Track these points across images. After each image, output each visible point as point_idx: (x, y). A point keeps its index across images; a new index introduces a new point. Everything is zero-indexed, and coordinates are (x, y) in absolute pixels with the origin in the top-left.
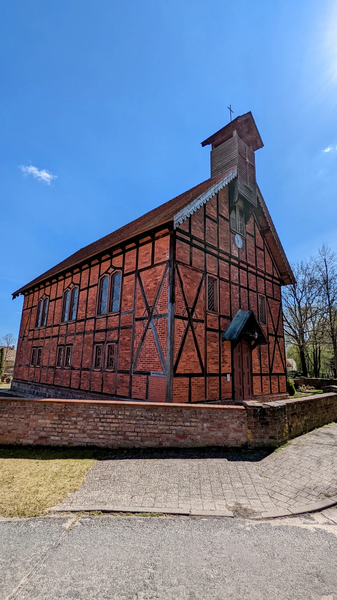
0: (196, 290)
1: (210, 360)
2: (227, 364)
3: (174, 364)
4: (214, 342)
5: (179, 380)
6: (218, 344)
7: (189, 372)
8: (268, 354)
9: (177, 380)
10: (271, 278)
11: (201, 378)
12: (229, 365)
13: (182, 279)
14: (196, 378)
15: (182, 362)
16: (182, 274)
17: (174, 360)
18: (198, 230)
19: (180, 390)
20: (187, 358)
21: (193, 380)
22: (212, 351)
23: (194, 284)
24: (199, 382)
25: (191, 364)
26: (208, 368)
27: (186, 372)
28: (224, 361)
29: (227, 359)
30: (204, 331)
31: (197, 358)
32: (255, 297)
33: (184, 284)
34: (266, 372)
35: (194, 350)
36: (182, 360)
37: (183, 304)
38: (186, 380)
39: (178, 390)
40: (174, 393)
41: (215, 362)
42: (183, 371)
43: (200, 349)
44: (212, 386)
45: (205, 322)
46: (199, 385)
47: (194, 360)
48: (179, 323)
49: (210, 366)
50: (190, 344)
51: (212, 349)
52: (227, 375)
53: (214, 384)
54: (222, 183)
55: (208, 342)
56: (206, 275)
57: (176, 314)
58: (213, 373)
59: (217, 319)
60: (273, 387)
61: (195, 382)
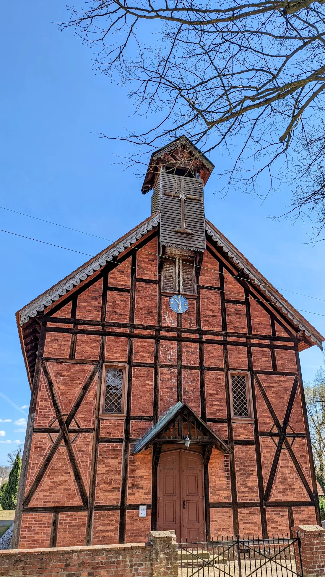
0: (78, 390)
1: (101, 486)
2: (141, 490)
3: (25, 495)
4: (112, 458)
5: (34, 516)
6: (121, 459)
7: (55, 505)
8: (255, 469)
9: (29, 517)
10: (269, 341)
11: (79, 513)
12: (147, 491)
13: (53, 378)
14: (69, 513)
15: (42, 491)
16: (52, 374)
17: (26, 489)
18: (90, 311)
19: (35, 530)
20: (51, 485)
21: (61, 516)
22: (106, 471)
23: (74, 382)
24: (75, 519)
25: (58, 494)
26: (98, 497)
27: (48, 505)
28: (133, 485)
29: (142, 482)
30: (91, 444)
31: (73, 484)
32: (223, 378)
33: (55, 386)
34: (250, 500)
35: (69, 473)
36: (41, 488)
37: (52, 411)
38: (47, 518)
39: (29, 531)
40: (22, 534)
41: (113, 488)
42: (42, 503)
43: (82, 470)
44: (104, 525)
45: (95, 432)
46: (73, 524)
47: (66, 487)
48: (41, 438)
49: (102, 494)
50: (60, 466)
51: (108, 469)
52: (141, 507)
53: (108, 522)
54: (124, 244)
55: (99, 458)
56: (102, 366)
57: (36, 427)
58: (107, 504)
59: (122, 424)
60: (273, 528)
61: (66, 520)
